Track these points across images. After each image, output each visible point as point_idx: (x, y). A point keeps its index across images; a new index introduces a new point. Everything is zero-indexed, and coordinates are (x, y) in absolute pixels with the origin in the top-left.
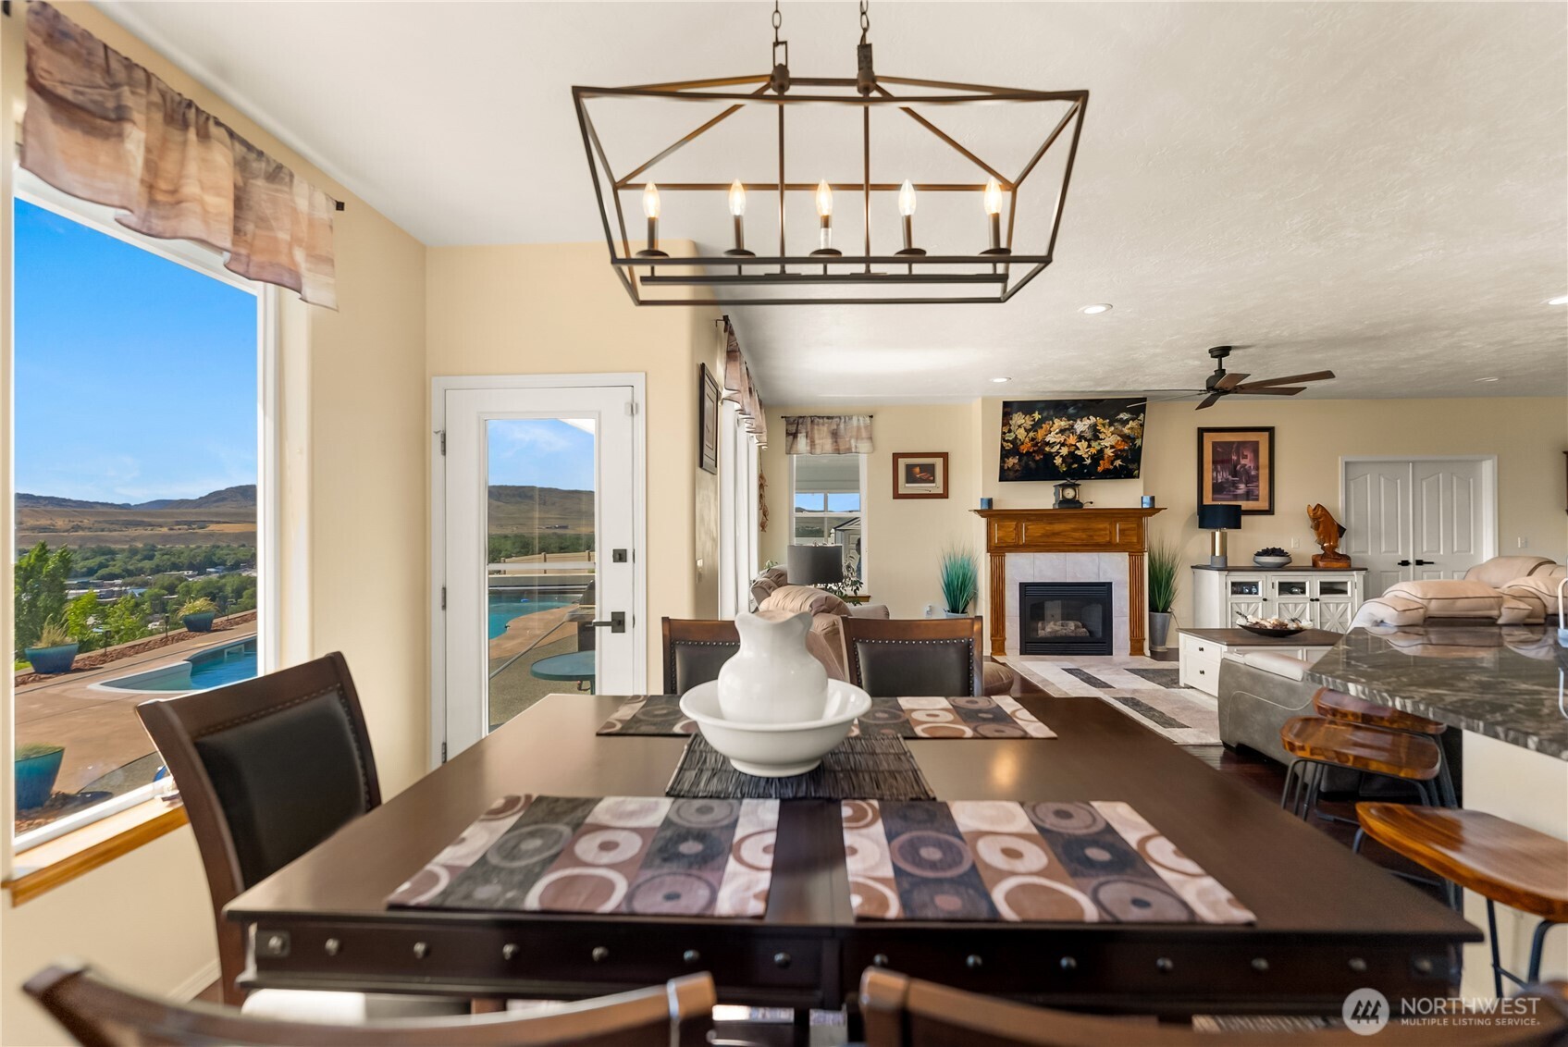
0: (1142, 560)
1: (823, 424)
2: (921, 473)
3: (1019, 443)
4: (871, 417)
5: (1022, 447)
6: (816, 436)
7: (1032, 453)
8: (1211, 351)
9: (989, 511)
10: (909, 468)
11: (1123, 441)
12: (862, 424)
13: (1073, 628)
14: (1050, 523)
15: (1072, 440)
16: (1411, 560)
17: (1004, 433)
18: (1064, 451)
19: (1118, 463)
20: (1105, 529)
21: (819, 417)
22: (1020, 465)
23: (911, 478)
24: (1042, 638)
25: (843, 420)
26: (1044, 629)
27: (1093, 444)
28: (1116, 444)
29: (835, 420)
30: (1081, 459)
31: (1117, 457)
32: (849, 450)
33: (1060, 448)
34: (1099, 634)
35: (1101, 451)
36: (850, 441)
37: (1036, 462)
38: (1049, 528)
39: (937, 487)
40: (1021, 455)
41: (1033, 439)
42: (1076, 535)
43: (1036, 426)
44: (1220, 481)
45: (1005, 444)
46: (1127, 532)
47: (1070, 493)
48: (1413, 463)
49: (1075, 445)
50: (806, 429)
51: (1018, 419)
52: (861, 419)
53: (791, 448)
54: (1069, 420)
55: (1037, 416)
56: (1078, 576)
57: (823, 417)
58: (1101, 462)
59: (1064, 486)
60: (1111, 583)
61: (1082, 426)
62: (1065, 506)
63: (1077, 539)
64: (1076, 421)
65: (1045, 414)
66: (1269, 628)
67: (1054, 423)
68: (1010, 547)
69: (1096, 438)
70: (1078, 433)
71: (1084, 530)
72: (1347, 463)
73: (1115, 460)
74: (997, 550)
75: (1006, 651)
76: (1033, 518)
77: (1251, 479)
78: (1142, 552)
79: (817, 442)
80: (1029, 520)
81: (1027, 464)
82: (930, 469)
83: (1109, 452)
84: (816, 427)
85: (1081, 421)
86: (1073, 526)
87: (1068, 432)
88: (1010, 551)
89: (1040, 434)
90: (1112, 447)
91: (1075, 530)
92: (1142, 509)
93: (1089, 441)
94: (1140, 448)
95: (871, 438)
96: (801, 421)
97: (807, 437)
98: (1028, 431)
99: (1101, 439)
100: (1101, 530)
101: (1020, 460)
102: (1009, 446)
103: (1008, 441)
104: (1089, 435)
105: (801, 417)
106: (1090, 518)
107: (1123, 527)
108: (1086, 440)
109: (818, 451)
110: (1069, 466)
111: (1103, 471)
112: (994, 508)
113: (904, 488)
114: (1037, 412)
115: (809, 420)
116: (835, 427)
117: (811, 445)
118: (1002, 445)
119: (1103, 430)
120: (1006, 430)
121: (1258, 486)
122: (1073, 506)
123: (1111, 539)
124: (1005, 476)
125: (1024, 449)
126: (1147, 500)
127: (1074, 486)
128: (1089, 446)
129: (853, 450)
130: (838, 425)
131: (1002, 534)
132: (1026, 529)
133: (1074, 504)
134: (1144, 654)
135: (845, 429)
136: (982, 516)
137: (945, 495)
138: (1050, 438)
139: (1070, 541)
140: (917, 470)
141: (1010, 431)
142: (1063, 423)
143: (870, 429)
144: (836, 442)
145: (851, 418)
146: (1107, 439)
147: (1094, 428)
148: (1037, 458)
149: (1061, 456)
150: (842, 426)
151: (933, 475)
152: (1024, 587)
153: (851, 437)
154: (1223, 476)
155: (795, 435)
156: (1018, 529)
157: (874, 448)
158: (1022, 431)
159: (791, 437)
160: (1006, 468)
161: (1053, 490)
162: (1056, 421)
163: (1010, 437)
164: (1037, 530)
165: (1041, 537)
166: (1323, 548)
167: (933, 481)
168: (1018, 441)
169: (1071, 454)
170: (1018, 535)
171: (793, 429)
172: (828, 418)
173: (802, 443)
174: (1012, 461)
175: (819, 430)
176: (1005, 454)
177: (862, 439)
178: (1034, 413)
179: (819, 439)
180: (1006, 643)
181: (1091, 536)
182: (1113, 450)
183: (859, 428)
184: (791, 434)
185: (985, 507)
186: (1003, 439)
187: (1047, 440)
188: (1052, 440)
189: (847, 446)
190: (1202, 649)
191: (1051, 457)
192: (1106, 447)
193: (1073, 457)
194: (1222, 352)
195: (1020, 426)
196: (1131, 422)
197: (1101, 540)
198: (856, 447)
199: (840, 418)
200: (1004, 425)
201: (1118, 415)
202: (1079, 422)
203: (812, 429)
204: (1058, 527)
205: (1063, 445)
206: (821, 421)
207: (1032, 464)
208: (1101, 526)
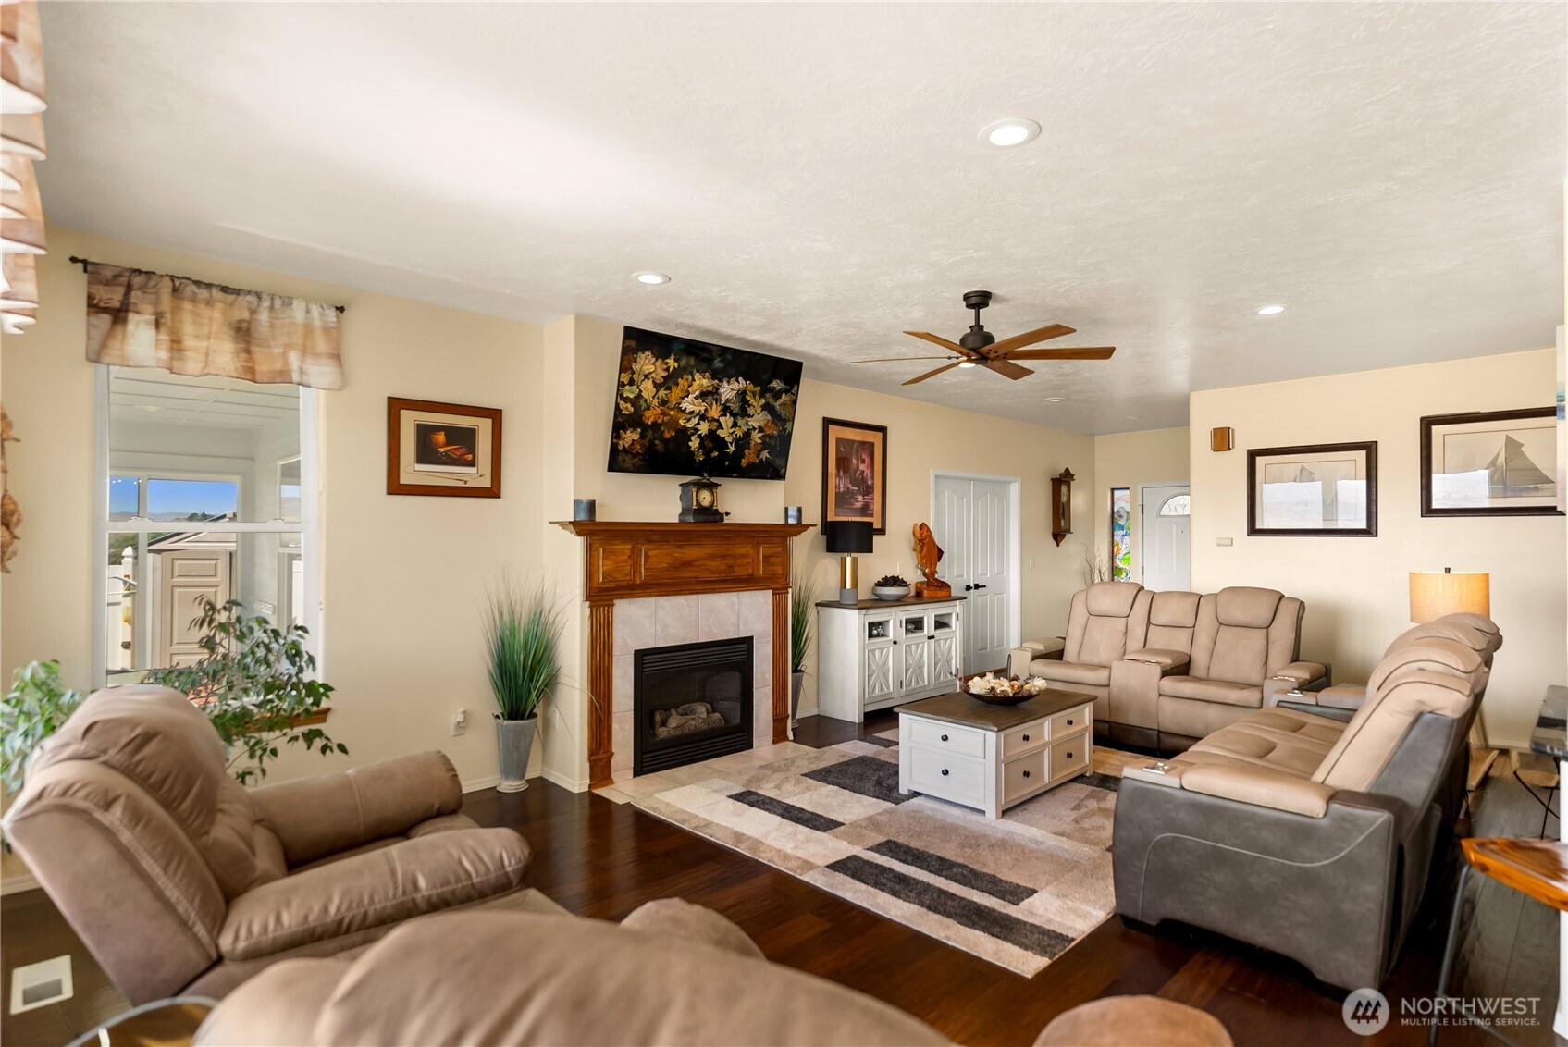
0: (786, 599)
1: (209, 303)
2: (448, 443)
3: (644, 406)
4: (341, 309)
5: (647, 414)
6: (188, 329)
7: (660, 425)
8: (966, 297)
9: (589, 525)
10: (424, 432)
11: (773, 422)
12: (317, 322)
13: (704, 715)
14: (680, 547)
15: (715, 412)
16: (972, 585)
17: (621, 384)
18: (704, 428)
19: (765, 454)
20: (746, 556)
21: (197, 283)
22: (642, 446)
23: (426, 453)
24: (663, 741)
25: (266, 304)
26: (664, 723)
27: (740, 422)
28: (766, 425)
29: (244, 300)
30: (721, 443)
31: (765, 445)
32: (283, 376)
33: (699, 424)
34: (736, 720)
35: (747, 434)
36: (284, 355)
37: (666, 442)
38: (678, 554)
39: (478, 475)
40: (645, 428)
41: (664, 403)
42: (713, 564)
43: (669, 380)
44: (842, 490)
45: (623, 405)
46: (772, 560)
47: (705, 498)
48: (974, 480)
49: (718, 421)
50: (156, 303)
51: (646, 363)
52: (315, 310)
53: (104, 345)
54: (713, 379)
55: (672, 363)
56: (715, 630)
57: (209, 286)
58: (746, 451)
59: (700, 486)
60: (751, 638)
61: (728, 390)
62: (702, 518)
63: (713, 572)
64: (721, 381)
65: (683, 362)
66: (1011, 695)
67: (694, 380)
68: (623, 588)
69: (744, 413)
70: (723, 402)
71: (724, 557)
72: (936, 476)
73: (762, 450)
74: (601, 595)
75: (614, 776)
76: (656, 537)
77: (868, 490)
78: (786, 588)
79: (189, 342)
80: (650, 542)
81: (651, 442)
82: (465, 438)
83: (756, 436)
84: (187, 306)
85: (728, 382)
86: (709, 551)
87: (710, 397)
88: (622, 597)
89: (675, 393)
90: (761, 430)
91: (712, 557)
92: (786, 525)
93: (734, 415)
94: (790, 434)
95: (337, 357)
96: (137, 280)
97: (158, 325)
98: (657, 386)
99: (750, 416)
100: (743, 556)
101: (643, 436)
102: (627, 409)
103: (626, 400)
104: (735, 407)
105: (139, 272)
106: (728, 538)
107: (769, 551)
108: (732, 415)
109: (193, 364)
110: (707, 454)
111: (748, 465)
112: (597, 520)
113: (413, 472)
114: (673, 357)
115: (167, 283)
116: (246, 315)
117: (172, 349)
118: (617, 405)
119: (752, 401)
120: (625, 379)
121: (872, 499)
122: (712, 518)
123: (753, 571)
124: (616, 462)
125: (650, 417)
126: (793, 512)
127: (711, 487)
128: (735, 425)
129: (296, 377)
130: (253, 312)
131: (610, 565)
132: (647, 557)
133: (710, 515)
134: (787, 739)
135: (272, 326)
136: (579, 534)
137: (493, 492)
138: (688, 404)
139: (704, 575)
140: (441, 437)
141: (631, 382)
142: (705, 382)
143: (334, 334)
144: (248, 351)
145: (288, 302)
146: (756, 417)
147: (742, 394)
148: (667, 436)
149: (699, 436)
150: (264, 316)
151: (472, 449)
152: (641, 656)
153: (288, 347)
154: (845, 484)
155: (119, 315)
156: (634, 556)
157: (344, 381)
158: (648, 385)
159: (106, 319)
160: (620, 448)
161: (678, 491)
162: (697, 376)
163: (630, 392)
164: (660, 557)
165: (666, 569)
166: (925, 574)
167: (472, 464)
168: (642, 402)
169: (712, 433)
170: (635, 567)
171: (114, 297)
172: (225, 289)
173: (141, 337)
174: (631, 436)
175: (196, 314)
176: (620, 424)
177: (316, 355)
178: (668, 357)
179: (197, 337)
180: (614, 762)
181: (731, 566)
182: (761, 435)
183: (308, 330)
184: (106, 310)
185: (583, 517)
186: (620, 395)
187: (683, 406)
188: (690, 408)
189: (278, 366)
190: (945, 738)
191: (684, 435)
192: (754, 429)
193: (713, 440)
194: (979, 300)
195: (646, 376)
196: (784, 395)
197: (743, 573)
198: (302, 371)
199: (259, 295)
200: (622, 369)
201: (771, 382)
202: (725, 384)
203: (176, 310)
204: (692, 553)
205: (703, 417)
206: (203, 293)
207: (659, 446)
208: (743, 551)
